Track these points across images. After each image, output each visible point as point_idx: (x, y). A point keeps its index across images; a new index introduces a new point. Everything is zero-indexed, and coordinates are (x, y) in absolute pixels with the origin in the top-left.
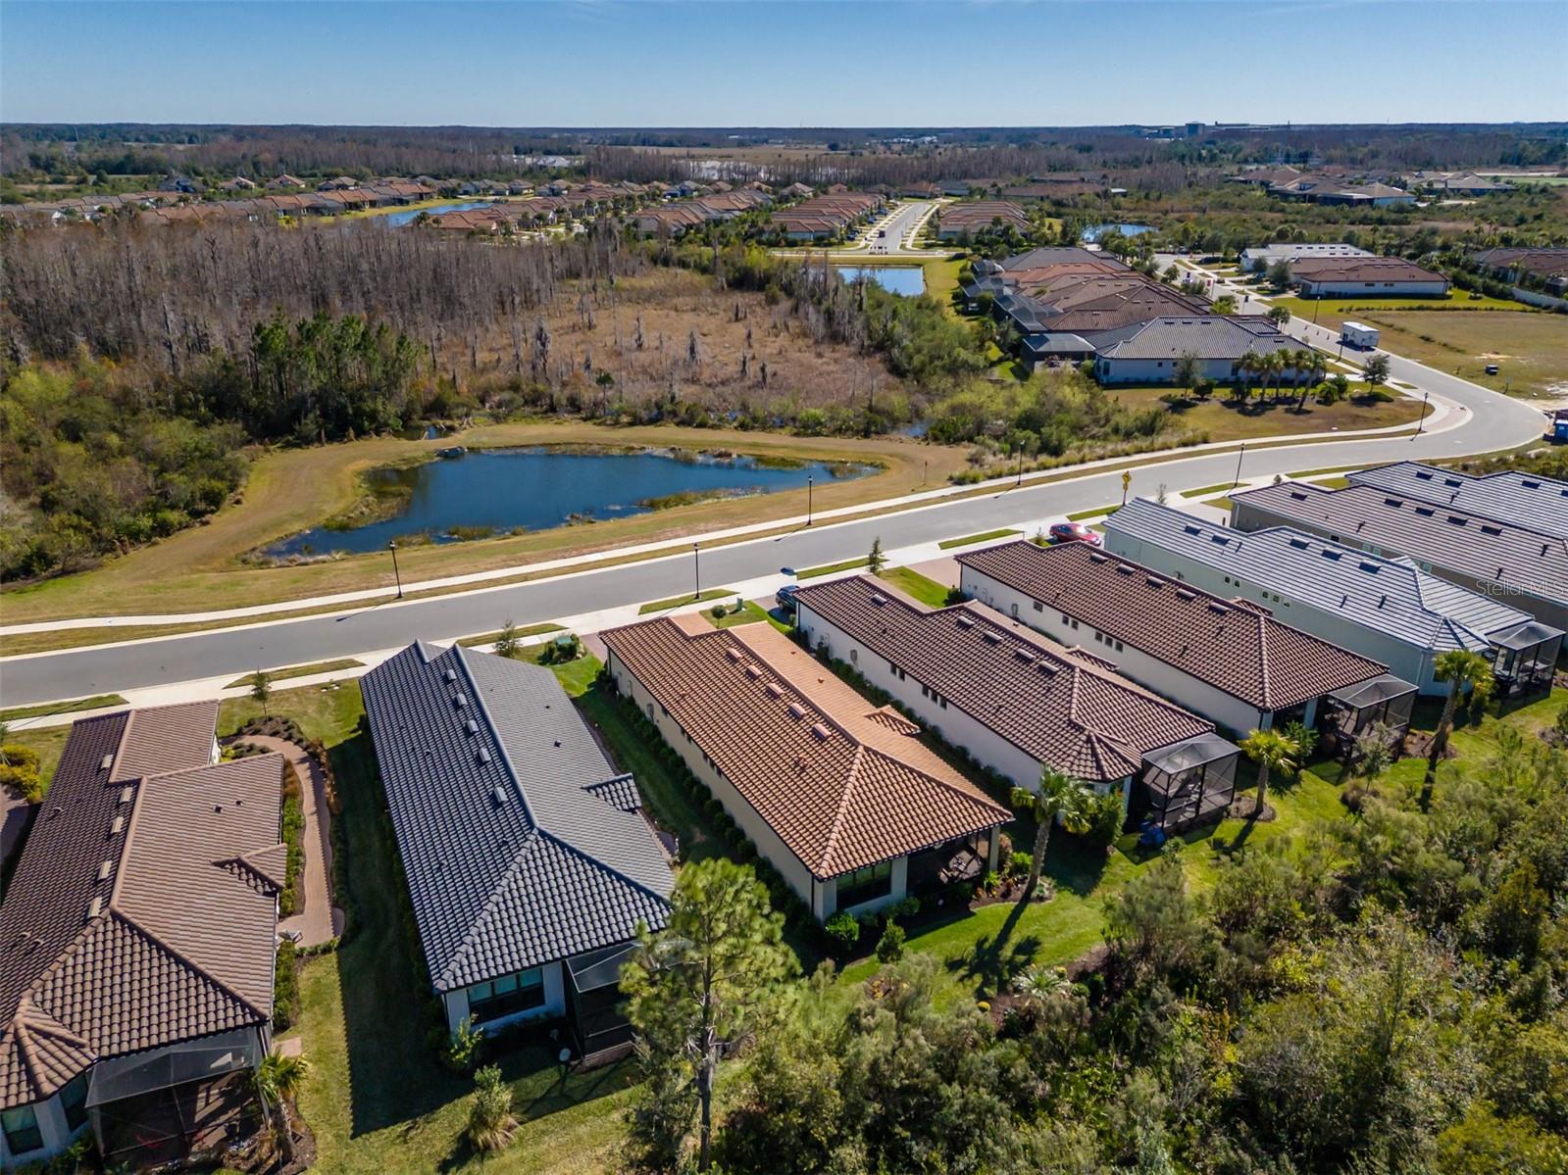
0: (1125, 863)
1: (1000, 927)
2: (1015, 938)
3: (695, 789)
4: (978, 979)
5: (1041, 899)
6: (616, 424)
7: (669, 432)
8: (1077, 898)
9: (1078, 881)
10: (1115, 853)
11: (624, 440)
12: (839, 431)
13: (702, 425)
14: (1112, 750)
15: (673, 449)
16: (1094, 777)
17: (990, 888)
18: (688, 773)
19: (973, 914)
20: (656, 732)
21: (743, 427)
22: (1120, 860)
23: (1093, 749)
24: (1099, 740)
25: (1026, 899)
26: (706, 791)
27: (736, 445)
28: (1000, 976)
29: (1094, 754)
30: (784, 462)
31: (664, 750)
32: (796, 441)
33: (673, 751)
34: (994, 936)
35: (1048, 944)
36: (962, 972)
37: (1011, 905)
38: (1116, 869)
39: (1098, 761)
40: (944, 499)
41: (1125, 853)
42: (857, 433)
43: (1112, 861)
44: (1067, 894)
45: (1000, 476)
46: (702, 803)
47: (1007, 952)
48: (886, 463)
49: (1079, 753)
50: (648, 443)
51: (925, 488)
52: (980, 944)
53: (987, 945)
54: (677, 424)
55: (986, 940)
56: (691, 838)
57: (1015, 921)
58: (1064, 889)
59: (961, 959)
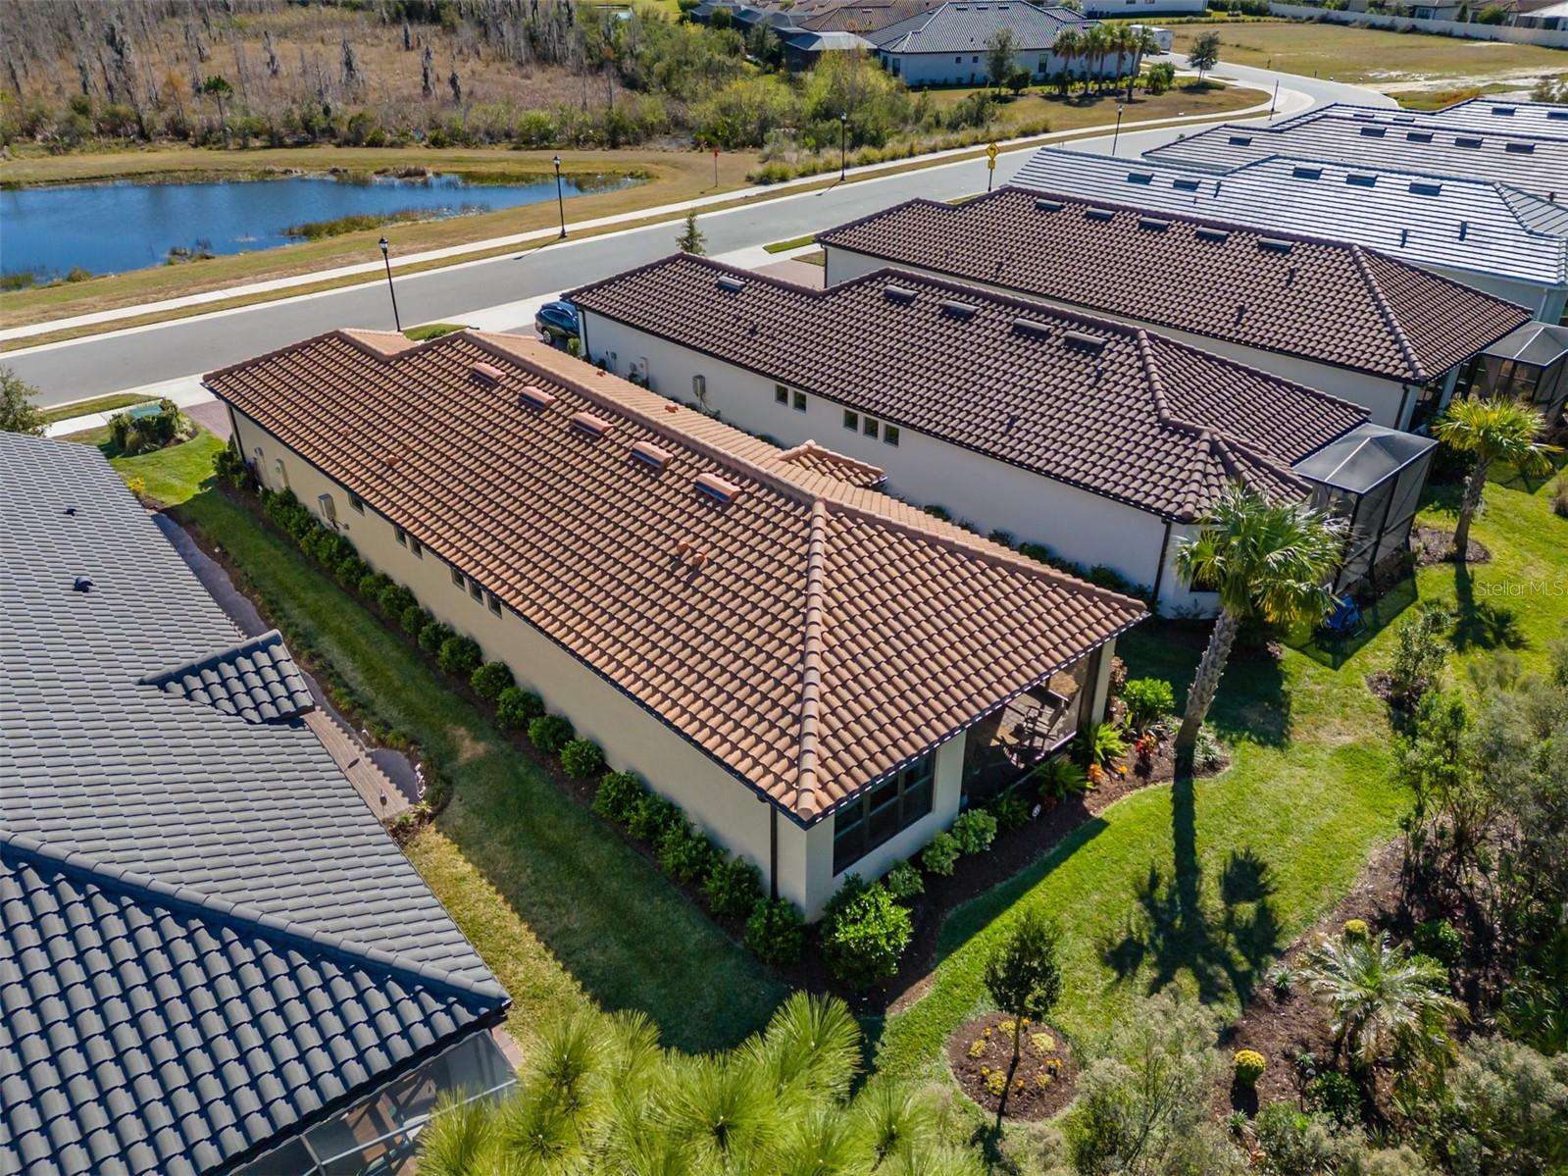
0: (1314, 669)
1: (1169, 844)
2: (1210, 864)
3: (445, 649)
4: (1186, 981)
5: (1212, 766)
6: (244, 147)
7: (327, 153)
9: (1254, 717)
10: (1286, 654)
11: (256, 163)
12: (576, 143)
13: (375, 143)
15: (334, 171)
17: (1108, 760)
18: (424, 617)
19: (1102, 825)
20: (346, 548)
21: (437, 143)
22: (1301, 664)
24: (1233, 448)
25: (1185, 773)
26: (470, 649)
27: (431, 162)
30: (505, 177)
31: (367, 580)
32: (516, 154)
33: (386, 580)
34: (1167, 867)
35: (1283, 866)
36: (1146, 970)
37: (1162, 788)
38: (1305, 683)
40: (747, 200)
42: (600, 143)
43: (1290, 670)
44: (1249, 747)
45: (814, 172)
46: (463, 674)
47: (1211, 901)
48: (652, 172)
50: (295, 165)
51: (717, 189)
52: (1146, 896)
53: (1162, 892)
54: (338, 146)
55: (1155, 880)
56: (452, 753)
57: (1191, 824)
58: (1240, 739)
59: (1129, 941)
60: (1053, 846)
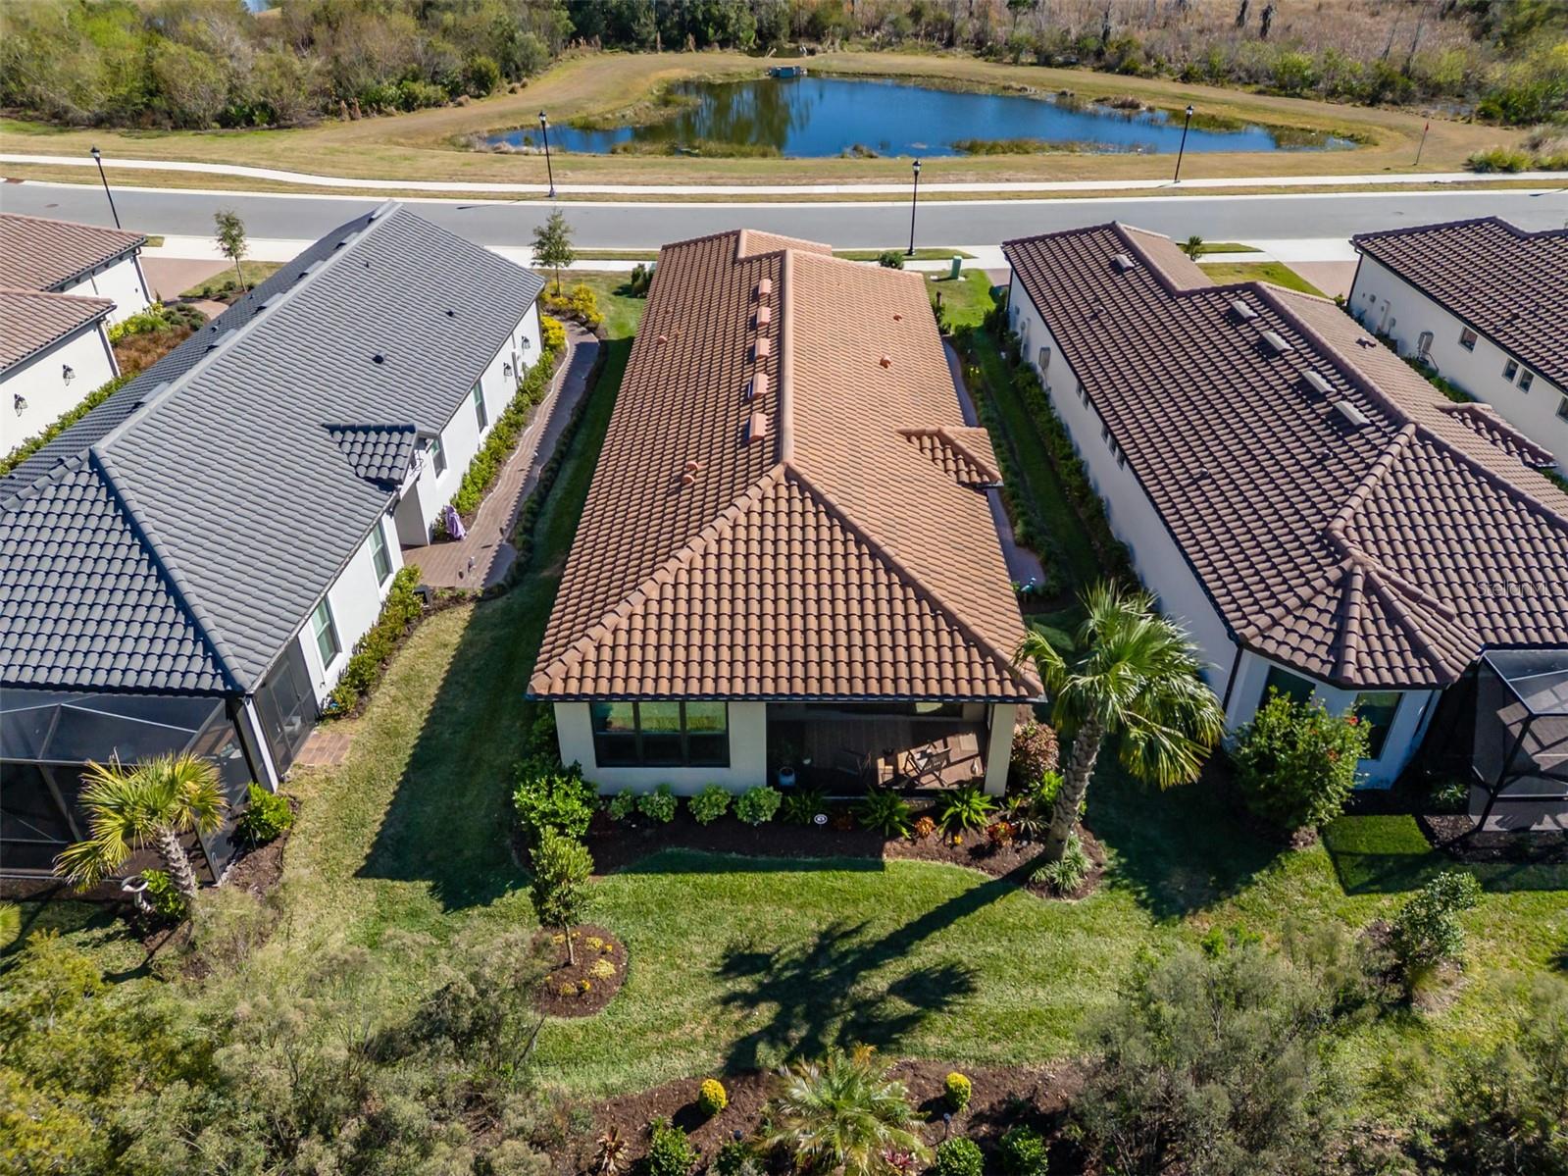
0: (1325, 879)
2: (928, 954)
4: (764, 1014)
5: (1055, 890)
6: (1015, 62)
7: (1075, 75)
8: (1143, 917)
9: (1177, 881)
10: (1310, 847)
11: (1005, 78)
12: (1332, 94)
13: (1128, 71)
14: (1394, 618)
15: (1062, 94)
16: (1315, 665)
17: (955, 825)
19: (881, 867)
21: (1186, 78)
22: (1315, 867)
23: (1344, 604)
24: (1370, 587)
25: (1019, 878)
27: (1162, 96)
28: (818, 1026)
29: (1341, 616)
30: (1212, 121)
32: (1251, 99)
34: (876, 932)
35: (990, 998)
36: (745, 984)
37: (977, 876)
38: (1292, 888)
39: (1341, 634)
41: (1335, 856)
42: (1358, 99)
43: (1291, 864)
44: (1125, 898)
47: (878, 981)
48: (1377, 138)
49: (1306, 604)
50: (1034, 84)
52: (827, 938)
53: (844, 946)
54: (1097, 69)
55: (855, 932)
57: (958, 916)
58: (1127, 887)
59: (768, 956)
60: (815, 856)
